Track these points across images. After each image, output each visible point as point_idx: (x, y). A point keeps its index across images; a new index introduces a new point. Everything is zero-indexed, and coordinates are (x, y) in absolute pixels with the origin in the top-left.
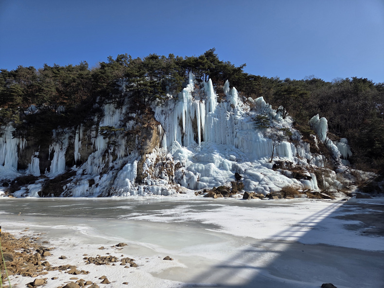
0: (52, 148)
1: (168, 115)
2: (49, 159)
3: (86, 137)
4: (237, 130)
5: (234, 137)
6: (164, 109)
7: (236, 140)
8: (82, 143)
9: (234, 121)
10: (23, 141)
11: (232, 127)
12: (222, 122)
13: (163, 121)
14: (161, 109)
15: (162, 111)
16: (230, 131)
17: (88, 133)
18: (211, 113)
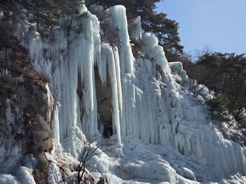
1: (57, 62)
4: (178, 119)
5: (174, 131)
6: (47, 46)
7: (178, 138)
9: (169, 99)
11: (169, 111)
12: (149, 97)
13: (50, 75)
14: (41, 46)
15: (45, 51)
16: (165, 118)
18: (129, 75)
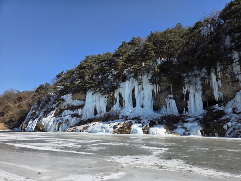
0: (186, 90)
2: (184, 100)
3: (227, 75)
8: (221, 82)
10: (156, 87)
17: (229, 71)
